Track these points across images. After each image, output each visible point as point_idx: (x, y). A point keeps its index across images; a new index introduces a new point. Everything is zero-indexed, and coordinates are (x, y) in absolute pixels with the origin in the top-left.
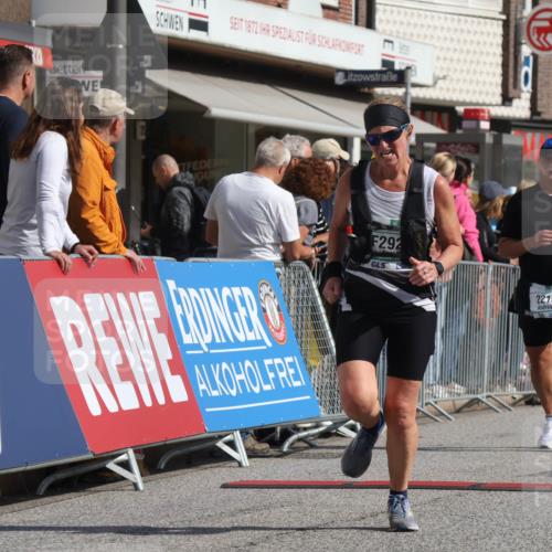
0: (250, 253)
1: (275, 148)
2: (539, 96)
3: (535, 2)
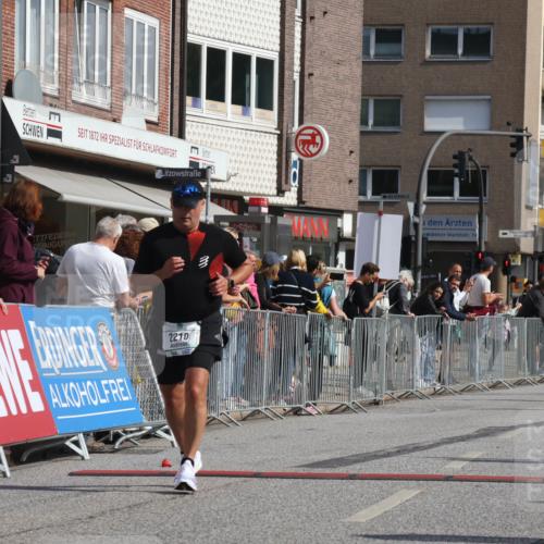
2: (303, 189)
3: (301, 122)
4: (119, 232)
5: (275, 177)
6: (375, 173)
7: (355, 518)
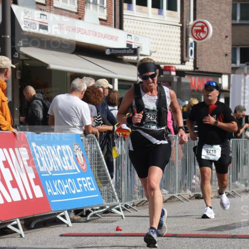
0: (69, 130)
1: (80, 83)
2: (197, 60)
3: (195, 18)
4: (85, 87)
5: (179, 53)
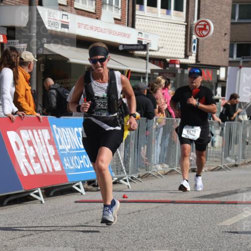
6: (238, 45)
7: (224, 223)
